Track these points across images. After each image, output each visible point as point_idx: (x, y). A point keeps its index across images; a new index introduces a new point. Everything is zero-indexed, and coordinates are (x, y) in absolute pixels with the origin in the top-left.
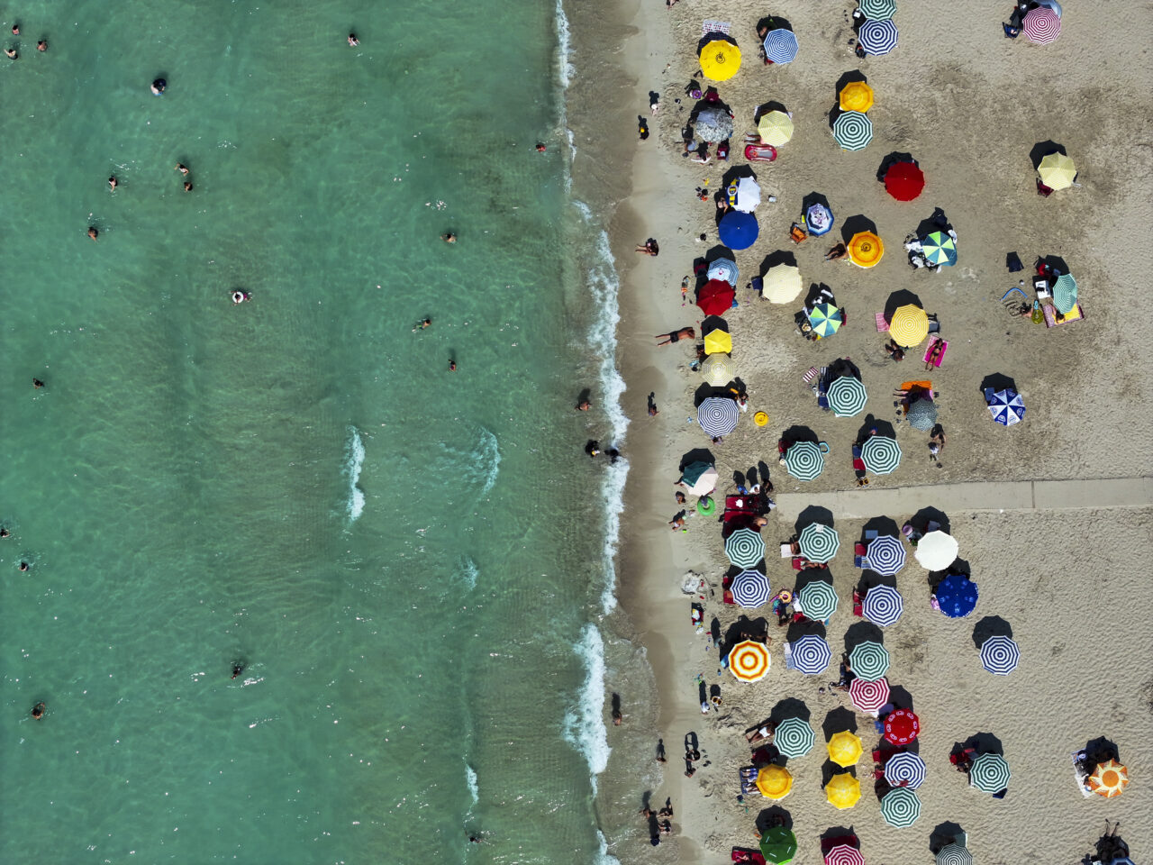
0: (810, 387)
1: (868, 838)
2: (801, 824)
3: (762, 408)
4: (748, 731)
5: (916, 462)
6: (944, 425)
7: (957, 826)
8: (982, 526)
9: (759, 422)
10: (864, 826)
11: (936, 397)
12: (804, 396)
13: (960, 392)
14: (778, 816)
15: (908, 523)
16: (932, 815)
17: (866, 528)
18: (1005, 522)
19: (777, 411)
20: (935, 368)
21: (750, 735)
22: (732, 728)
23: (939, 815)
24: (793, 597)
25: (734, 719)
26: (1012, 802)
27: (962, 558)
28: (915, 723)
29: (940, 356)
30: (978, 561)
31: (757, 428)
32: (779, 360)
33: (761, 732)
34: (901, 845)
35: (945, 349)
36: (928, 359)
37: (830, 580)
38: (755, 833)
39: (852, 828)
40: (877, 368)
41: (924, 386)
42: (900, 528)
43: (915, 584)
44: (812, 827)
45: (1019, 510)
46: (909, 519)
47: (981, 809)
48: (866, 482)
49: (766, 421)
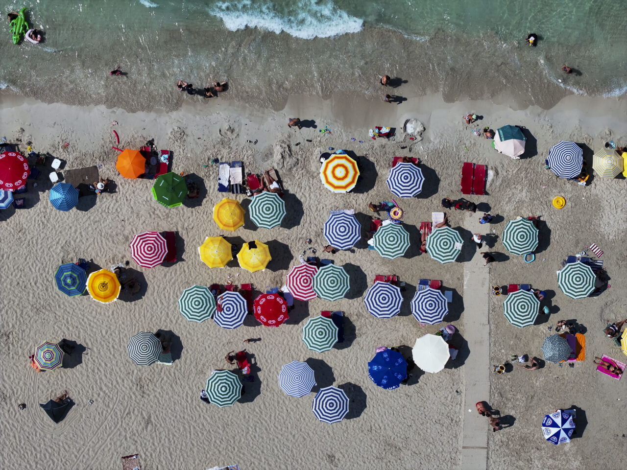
0: (586, 250)
1: (173, 275)
2: (189, 215)
3: (569, 204)
4: (276, 172)
5: (512, 342)
6: (544, 370)
7: (179, 357)
8: (449, 398)
9: (557, 201)
10: (185, 271)
11: (570, 364)
12: (577, 243)
13: (573, 387)
14: (198, 193)
15: (457, 330)
16: (190, 334)
17: (454, 291)
18: (452, 420)
19: (565, 217)
20: (596, 366)
21: (273, 174)
22: (280, 157)
23: (190, 341)
24: (396, 220)
25: (288, 159)
26: (198, 407)
27: (421, 377)
28: (274, 322)
29: (607, 371)
30: (418, 392)
31: (551, 198)
32: (612, 222)
33: (274, 183)
34: (165, 304)
35: (613, 376)
36: (605, 360)
37: (409, 254)
38: (184, 173)
39: (183, 260)
40: (599, 312)
41: (581, 355)
42: (452, 323)
43: (400, 334)
44: (186, 225)
45: (462, 434)
46: (460, 333)
47: (192, 379)
48: (497, 294)
49: (556, 206)
